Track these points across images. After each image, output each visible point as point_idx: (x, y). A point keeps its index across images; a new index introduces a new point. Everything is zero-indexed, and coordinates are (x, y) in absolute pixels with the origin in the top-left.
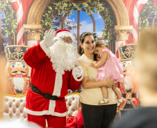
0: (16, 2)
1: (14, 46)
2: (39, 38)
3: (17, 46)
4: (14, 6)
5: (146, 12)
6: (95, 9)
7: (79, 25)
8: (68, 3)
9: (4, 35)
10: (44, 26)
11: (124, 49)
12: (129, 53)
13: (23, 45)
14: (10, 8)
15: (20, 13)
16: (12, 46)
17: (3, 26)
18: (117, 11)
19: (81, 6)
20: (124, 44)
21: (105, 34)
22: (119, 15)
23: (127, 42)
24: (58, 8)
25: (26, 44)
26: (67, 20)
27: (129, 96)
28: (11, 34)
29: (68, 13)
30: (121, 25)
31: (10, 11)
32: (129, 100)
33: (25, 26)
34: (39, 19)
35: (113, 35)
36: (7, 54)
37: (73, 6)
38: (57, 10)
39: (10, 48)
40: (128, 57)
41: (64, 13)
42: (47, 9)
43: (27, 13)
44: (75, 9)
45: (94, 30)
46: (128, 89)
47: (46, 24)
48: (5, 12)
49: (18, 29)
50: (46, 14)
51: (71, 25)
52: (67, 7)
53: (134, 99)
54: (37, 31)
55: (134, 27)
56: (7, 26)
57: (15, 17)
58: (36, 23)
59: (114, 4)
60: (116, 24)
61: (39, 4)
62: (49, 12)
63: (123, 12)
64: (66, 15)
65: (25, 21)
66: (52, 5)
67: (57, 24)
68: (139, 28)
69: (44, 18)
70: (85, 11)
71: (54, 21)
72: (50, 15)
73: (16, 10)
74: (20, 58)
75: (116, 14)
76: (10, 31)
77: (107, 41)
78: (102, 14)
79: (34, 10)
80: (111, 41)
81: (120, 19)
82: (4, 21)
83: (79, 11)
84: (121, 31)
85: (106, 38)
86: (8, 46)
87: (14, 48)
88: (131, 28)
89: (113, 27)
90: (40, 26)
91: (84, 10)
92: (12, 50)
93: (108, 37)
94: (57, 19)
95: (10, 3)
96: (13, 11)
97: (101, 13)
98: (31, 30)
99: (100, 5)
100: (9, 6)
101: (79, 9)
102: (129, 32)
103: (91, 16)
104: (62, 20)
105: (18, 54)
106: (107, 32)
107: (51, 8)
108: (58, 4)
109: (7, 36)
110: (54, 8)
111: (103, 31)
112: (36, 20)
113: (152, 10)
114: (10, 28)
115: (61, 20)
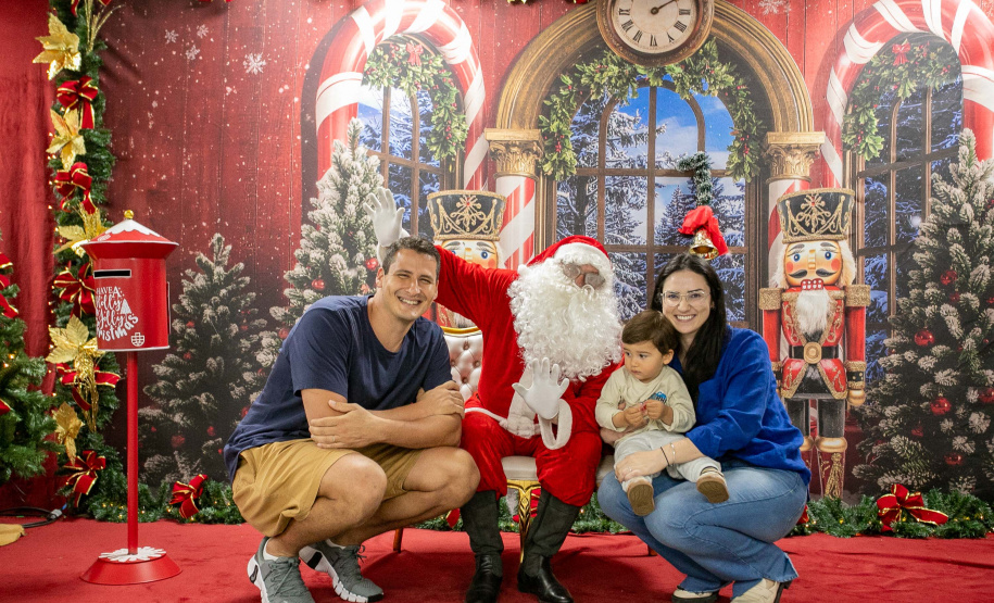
0: (465, 63)
1: (456, 192)
2: (532, 170)
3: (465, 192)
4: (459, 76)
5: (870, 88)
6: (706, 82)
7: (653, 131)
8: (620, 64)
9: (428, 159)
10: (547, 135)
11: (797, 204)
12: (814, 217)
13: (482, 191)
14: (448, 81)
15: (476, 96)
16: (449, 193)
17: (425, 134)
18: (776, 88)
19: (661, 73)
20: (798, 189)
21: (736, 160)
22: (781, 100)
23: (807, 182)
24: (591, 78)
25: (492, 188)
26: (617, 114)
27: (813, 352)
28: (449, 158)
29: (622, 94)
30: (786, 128)
31: (445, 90)
32: (814, 366)
33: (491, 134)
34: (531, 112)
35: (760, 163)
36: (433, 218)
37: (635, 73)
38: (588, 87)
39: (445, 198)
40: (809, 229)
41: (607, 93)
42: (558, 83)
43: (498, 96)
44: (643, 82)
45: (701, 146)
46: (811, 331)
47: (553, 128)
48: (433, 93)
49: (468, 144)
50: (555, 98)
51: (630, 131)
52: (619, 77)
53: (829, 364)
54: (526, 148)
55: (830, 136)
56: (435, 133)
57: (460, 107)
58: (521, 125)
59: (764, 67)
60: (771, 128)
61: (533, 68)
62: (563, 92)
63: (794, 90)
64: (613, 102)
65: (489, 119)
66: (572, 72)
67: (588, 128)
68: (848, 141)
69: (547, 111)
70: (673, 87)
71: (577, 118)
72: (566, 102)
73: (463, 87)
74: (472, 228)
75: (772, 95)
76: (445, 148)
77: (742, 180)
78: (728, 95)
79: (515, 87)
80: (755, 180)
81: (784, 111)
82: (427, 117)
83: (654, 89)
84: (789, 149)
85: (738, 170)
86: (438, 193)
87: (456, 198)
88: (819, 138)
89: (761, 138)
90: (533, 134)
91: (669, 85)
92: (451, 205)
93: (747, 169)
94: (585, 111)
95: (446, 66)
96: (455, 90)
97: (722, 93)
98: (508, 145)
99: (721, 70)
100: (444, 73)
101: (653, 83)
102: (813, 153)
103: (693, 103)
104: (602, 116)
105: (467, 216)
106: (740, 151)
107: (568, 80)
108: (589, 69)
109: (435, 161)
110: (577, 80)
111: (729, 149)
112: (522, 115)
113: (888, 82)
114: (444, 140)
115: (598, 117)
